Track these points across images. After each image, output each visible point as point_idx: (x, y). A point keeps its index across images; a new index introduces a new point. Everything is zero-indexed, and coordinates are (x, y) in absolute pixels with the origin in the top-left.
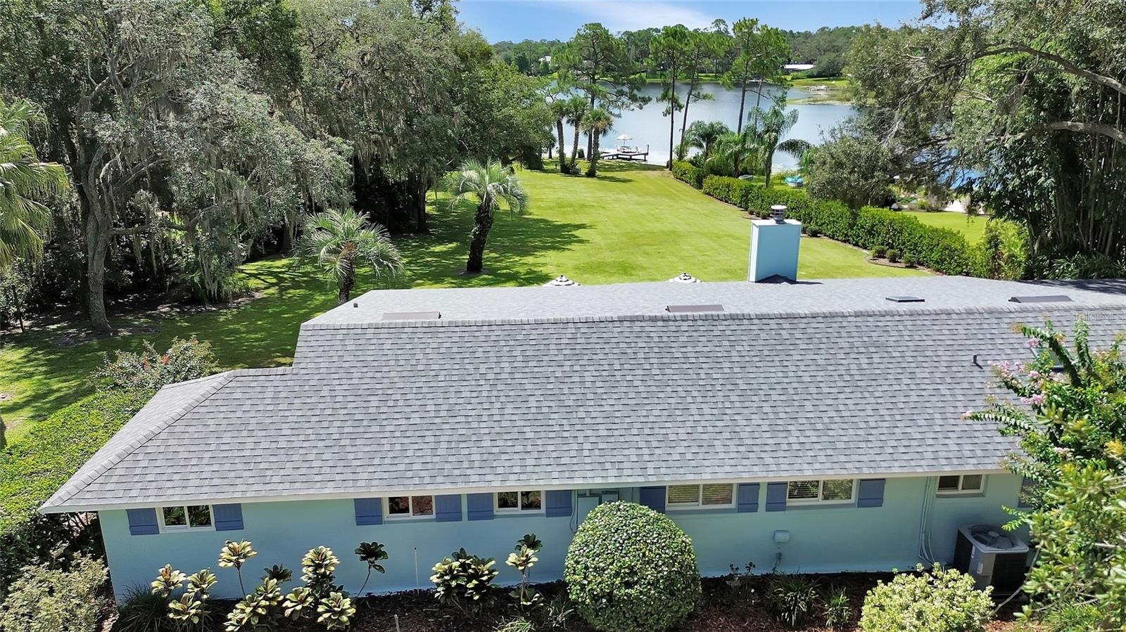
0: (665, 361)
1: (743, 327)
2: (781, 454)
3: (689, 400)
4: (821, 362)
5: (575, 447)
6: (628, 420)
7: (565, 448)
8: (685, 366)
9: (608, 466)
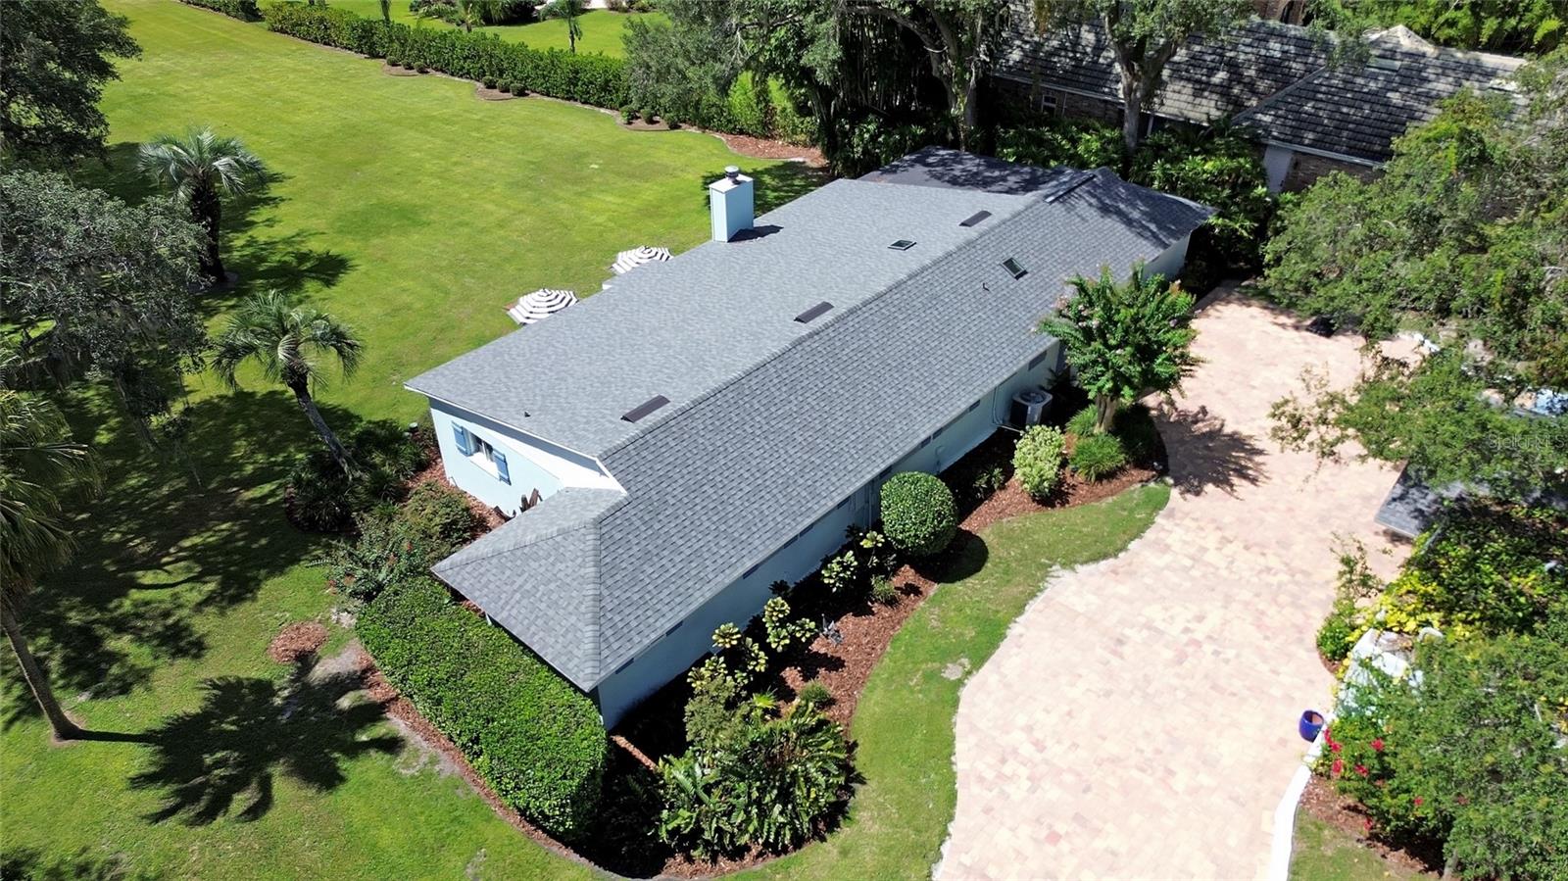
0: (842, 366)
1: (861, 318)
2: (943, 401)
3: (876, 389)
4: (917, 325)
5: (848, 456)
6: (858, 421)
7: (843, 459)
8: (855, 365)
9: (873, 458)
